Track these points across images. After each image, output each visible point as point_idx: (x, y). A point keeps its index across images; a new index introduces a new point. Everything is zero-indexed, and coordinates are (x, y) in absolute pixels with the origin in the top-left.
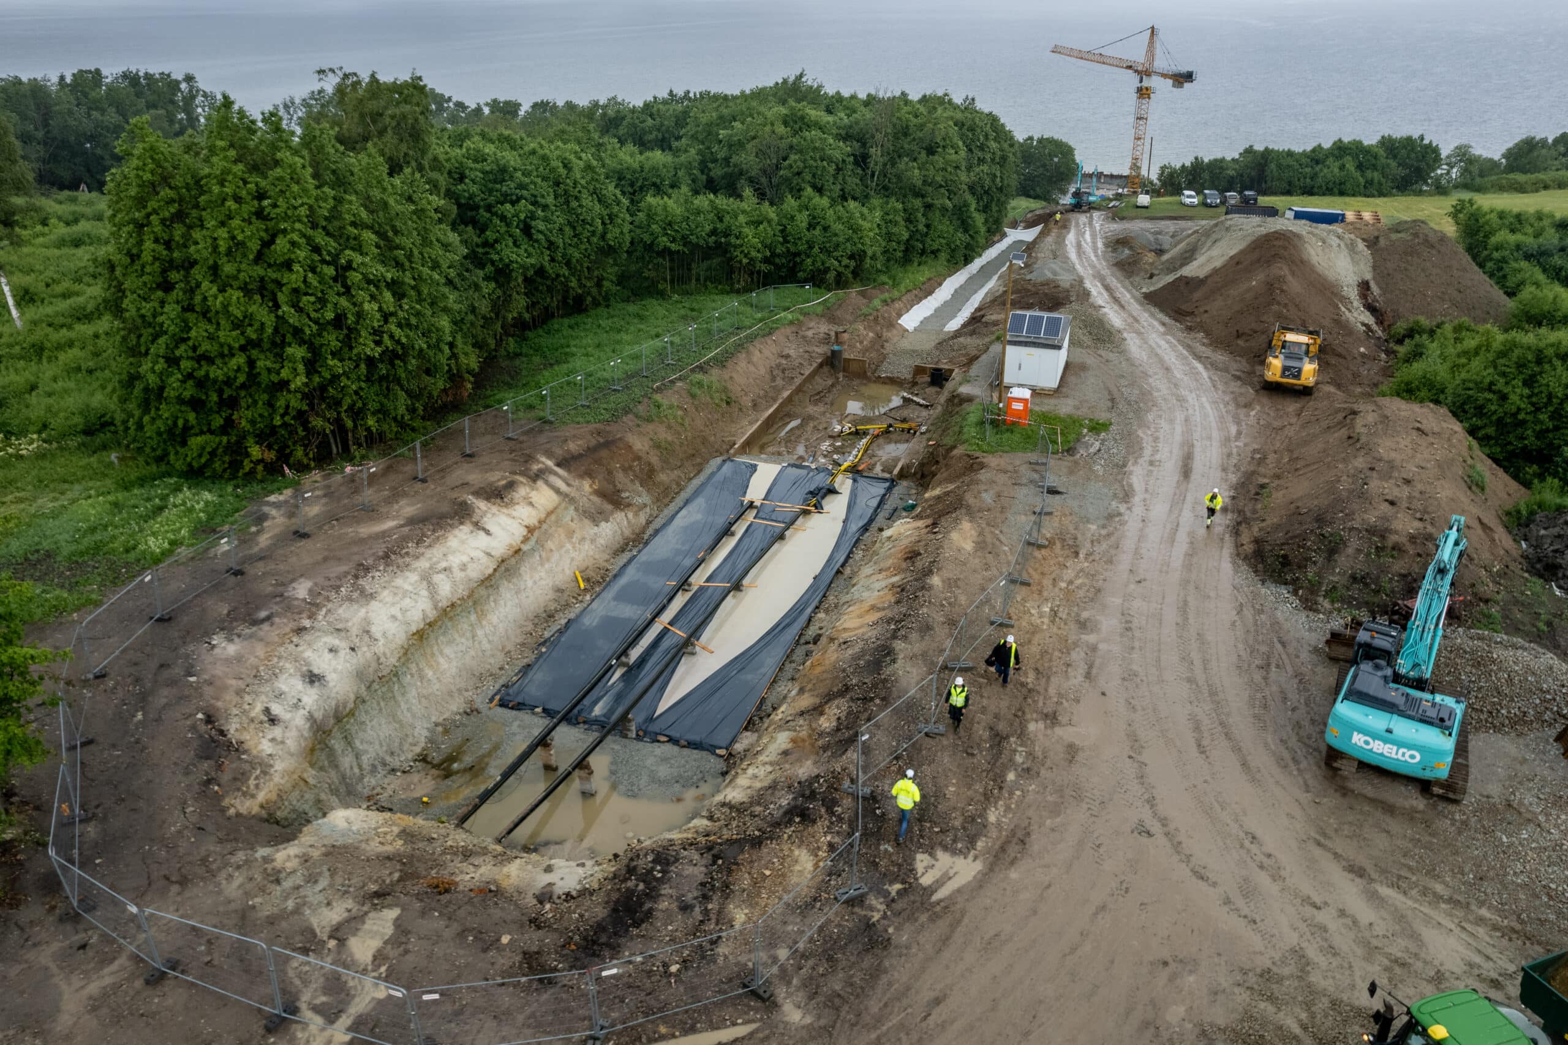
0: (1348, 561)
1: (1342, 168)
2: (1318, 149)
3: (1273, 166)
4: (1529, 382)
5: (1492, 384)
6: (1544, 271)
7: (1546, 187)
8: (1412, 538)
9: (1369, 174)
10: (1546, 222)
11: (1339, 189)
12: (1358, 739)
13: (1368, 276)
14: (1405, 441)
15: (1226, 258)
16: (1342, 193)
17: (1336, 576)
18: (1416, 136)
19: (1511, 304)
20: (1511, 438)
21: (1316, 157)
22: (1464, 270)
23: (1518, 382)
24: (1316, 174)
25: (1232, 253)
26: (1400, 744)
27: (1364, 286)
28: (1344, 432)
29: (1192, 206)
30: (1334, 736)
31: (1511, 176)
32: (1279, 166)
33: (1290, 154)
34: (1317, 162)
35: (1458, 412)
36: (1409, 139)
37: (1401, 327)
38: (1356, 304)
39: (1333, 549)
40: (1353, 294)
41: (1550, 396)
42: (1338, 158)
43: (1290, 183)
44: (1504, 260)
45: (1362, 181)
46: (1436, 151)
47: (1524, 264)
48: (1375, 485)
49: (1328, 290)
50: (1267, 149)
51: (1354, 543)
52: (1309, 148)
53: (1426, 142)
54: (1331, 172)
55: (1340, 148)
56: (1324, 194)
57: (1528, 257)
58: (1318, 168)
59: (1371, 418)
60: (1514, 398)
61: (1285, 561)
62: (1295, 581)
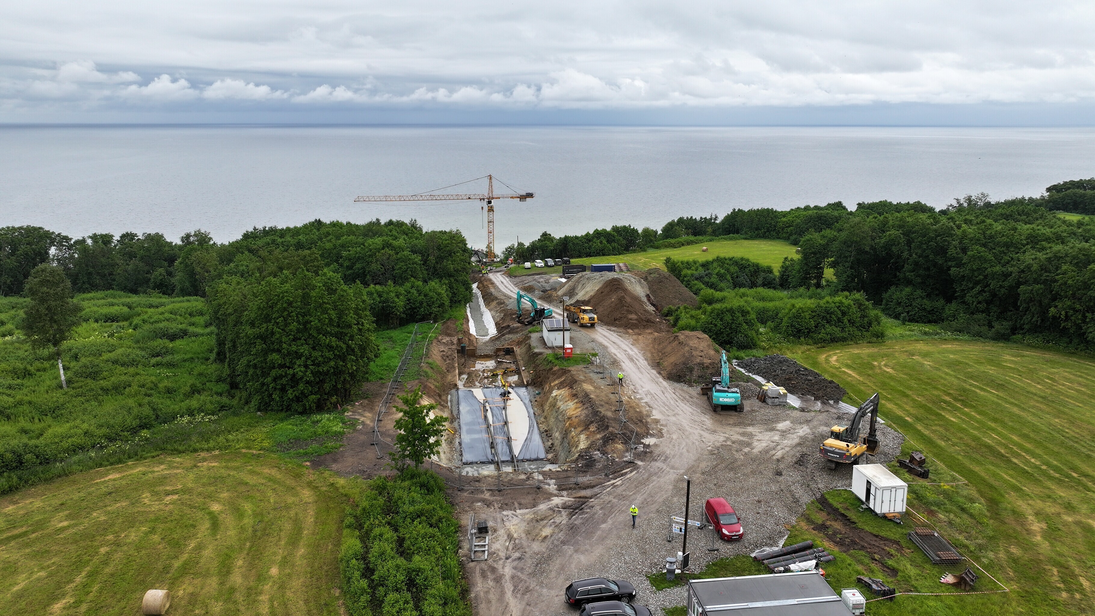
0: (696, 373)
1: (601, 242)
2: (588, 234)
3: (571, 244)
4: (721, 320)
5: (711, 322)
6: (703, 284)
7: (683, 245)
8: (710, 364)
9: (613, 244)
10: (698, 264)
11: (601, 253)
12: (721, 399)
13: (648, 293)
14: (696, 341)
15: (594, 291)
16: (604, 255)
17: (694, 377)
18: (627, 225)
19: (698, 298)
20: (720, 338)
21: (588, 238)
22: (680, 286)
23: (718, 320)
24: (590, 246)
25: (597, 289)
26: (730, 398)
27: (648, 296)
28: (676, 342)
29: (541, 267)
30: (715, 401)
31: (668, 240)
32: (574, 244)
33: (576, 238)
34: (590, 241)
35: (704, 332)
36: (625, 227)
37: (665, 310)
38: (648, 303)
39: (691, 370)
40: (645, 299)
41: (728, 323)
42: (598, 238)
43: (579, 252)
44: (689, 281)
45: (611, 248)
46: (637, 231)
47: (696, 282)
48: (694, 353)
49: (636, 299)
50: (566, 236)
51: (696, 368)
52: (584, 234)
53: (632, 227)
54: (597, 244)
55: (598, 233)
56: (596, 256)
57: (697, 279)
58: (591, 243)
59: (682, 337)
60: (718, 325)
61: (680, 376)
62: (684, 381)
